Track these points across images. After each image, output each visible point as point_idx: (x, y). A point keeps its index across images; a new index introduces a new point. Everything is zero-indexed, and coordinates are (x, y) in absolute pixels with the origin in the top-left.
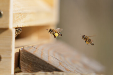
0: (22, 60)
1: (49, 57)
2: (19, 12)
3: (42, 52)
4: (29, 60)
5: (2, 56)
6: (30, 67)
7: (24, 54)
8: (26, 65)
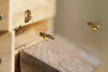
0: (22, 62)
1: (48, 57)
2: (18, 12)
3: (42, 52)
4: (29, 62)
5: (2, 59)
6: (30, 68)
7: (24, 56)
8: (26, 67)
